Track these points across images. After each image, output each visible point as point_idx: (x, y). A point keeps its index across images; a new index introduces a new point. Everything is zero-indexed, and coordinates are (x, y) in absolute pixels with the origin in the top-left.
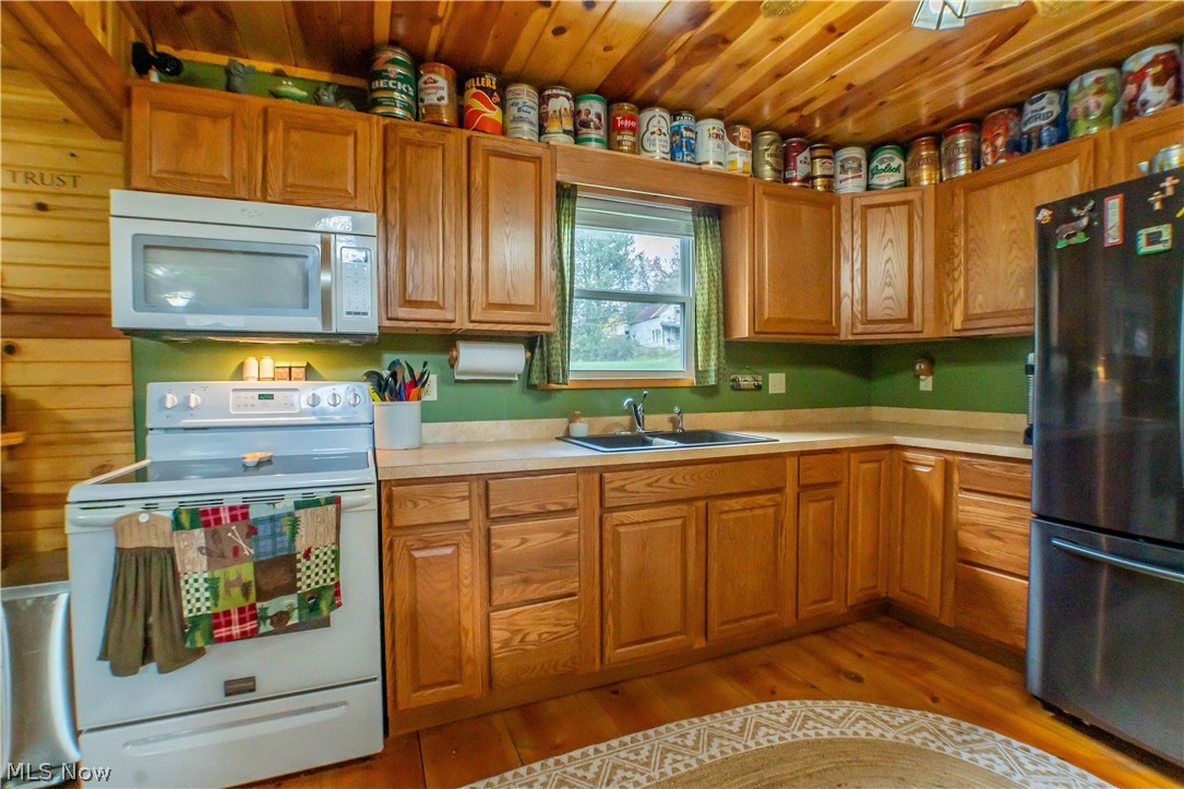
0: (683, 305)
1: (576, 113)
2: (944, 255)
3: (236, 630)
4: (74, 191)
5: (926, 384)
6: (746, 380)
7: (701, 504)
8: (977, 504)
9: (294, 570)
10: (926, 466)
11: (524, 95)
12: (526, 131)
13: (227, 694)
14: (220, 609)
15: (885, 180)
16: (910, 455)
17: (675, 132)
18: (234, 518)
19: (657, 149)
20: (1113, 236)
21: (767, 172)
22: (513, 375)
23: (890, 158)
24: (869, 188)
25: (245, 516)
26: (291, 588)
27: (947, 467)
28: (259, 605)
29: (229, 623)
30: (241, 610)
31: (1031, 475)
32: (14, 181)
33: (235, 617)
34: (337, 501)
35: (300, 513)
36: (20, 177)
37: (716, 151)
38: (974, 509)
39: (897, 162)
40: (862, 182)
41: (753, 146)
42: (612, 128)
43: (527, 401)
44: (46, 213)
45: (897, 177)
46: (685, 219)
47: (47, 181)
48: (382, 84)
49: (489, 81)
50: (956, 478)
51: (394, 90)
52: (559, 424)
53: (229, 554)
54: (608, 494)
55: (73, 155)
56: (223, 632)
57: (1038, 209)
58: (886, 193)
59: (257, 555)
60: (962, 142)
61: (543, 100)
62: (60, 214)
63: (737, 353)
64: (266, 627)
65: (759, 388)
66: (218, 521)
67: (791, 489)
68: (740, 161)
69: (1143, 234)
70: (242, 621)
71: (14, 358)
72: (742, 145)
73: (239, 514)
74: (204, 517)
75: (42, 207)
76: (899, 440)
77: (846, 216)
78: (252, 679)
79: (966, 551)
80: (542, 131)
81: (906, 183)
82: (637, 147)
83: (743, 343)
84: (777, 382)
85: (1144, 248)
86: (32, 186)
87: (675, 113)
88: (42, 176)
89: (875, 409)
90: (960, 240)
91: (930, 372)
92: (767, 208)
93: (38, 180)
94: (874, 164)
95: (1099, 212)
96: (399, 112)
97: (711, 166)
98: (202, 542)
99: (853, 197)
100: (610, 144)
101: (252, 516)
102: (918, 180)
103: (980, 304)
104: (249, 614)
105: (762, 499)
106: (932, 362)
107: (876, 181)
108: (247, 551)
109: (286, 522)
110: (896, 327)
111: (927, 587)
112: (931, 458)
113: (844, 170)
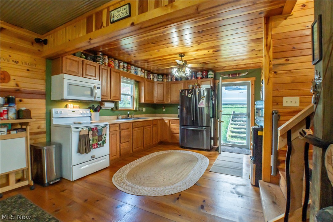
0: (131, 96)
1: (123, 65)
2: (168, 92)
3: (95, 146)
4: (35, 67)
5: (164, 110)
6: (141, 109)
7: (142, 128)
8: (173, 125)
9: (102, 137)
10: (167, 121)
11: (117, 62)
12: (117, 68)
13: (92, 158)
14: (93, 144)
15: (160, 80)
16: (165, 120)
17: (135, 70)
18: (96, 129)
19: (133, 72)
20: (186, 95)
21: (146, 77)
22: (110, 108)
23: (160, 77)
24: (158, 81)
25: (97, 129)
26: (101, 140)
27: (170, 121)
28: (98, 143)
29: (94, 146)
30: (96, 143)
31: (179, 121)
32: (23, 64)
33: (95, 145)
34: (106, 127)
35: (103, 128)
36: (24, 63)
37: (140, 73)
38: (173, 126)
39: (162, 77)
40: (157, 80)
41: (144, 73)
42: (128, 68)
43: (111, 112)
44: (29, 72)
45: (161, 80)
46: (133, 82)
47: (30, 65)
48: (98, 58)
49: (113, 59)
50: (171, 122)
51: (100, 60)
52: (116, 117)
53: (95, 135)
54: (133, 126)
55: (35, 60)
56: (94, 147)
57: (180, 90)
58: (160, 82)
59: (98, 135)
60: (170, 77)
61: (119, 63)
62: (31, 72)
63: (141, 105)
64: (99, 146)
65: (142, 111)
66: (94, 130)
67: (152, 125)
68: (143, 75)
69: (189, 95)
70: (96, 145)
71: (21, 103)
72: (143, 72)
73: (96, 128)
74: (92, 130)
75: (28, 70)
76: (163, 118)
77: (155, 84)
78: (95, 155)
79: (172, 132)
80: (119, 68)
81: (163, 81)
82: (131, 72)
83: (142, 103)
84: (144, 110)
85: (189, 96)
86: (26, 65)
87: (135, 67)
88: (28, 63)
89: (156, 114)
90: (170, 90)
91: (165, 109)
92: (146, 82)
93: (28, 64)
94: (159, 77)
95: (185, 92)
96: (101, 63)
97: (139, 76)
98: (92, 133)
99: (156, 82)
100: (127, 71)
101: (98, 129)
102: (164, 81)
103: (172, 99)
104: (97, 144)
105: (149, 127)
106: (165, 107)
107: (159, 80)
108: (97, 134)
109: (101, 130)
110: (162, 102)
111: (167, 138)
112: (168, 120)
113: (155, 77)
